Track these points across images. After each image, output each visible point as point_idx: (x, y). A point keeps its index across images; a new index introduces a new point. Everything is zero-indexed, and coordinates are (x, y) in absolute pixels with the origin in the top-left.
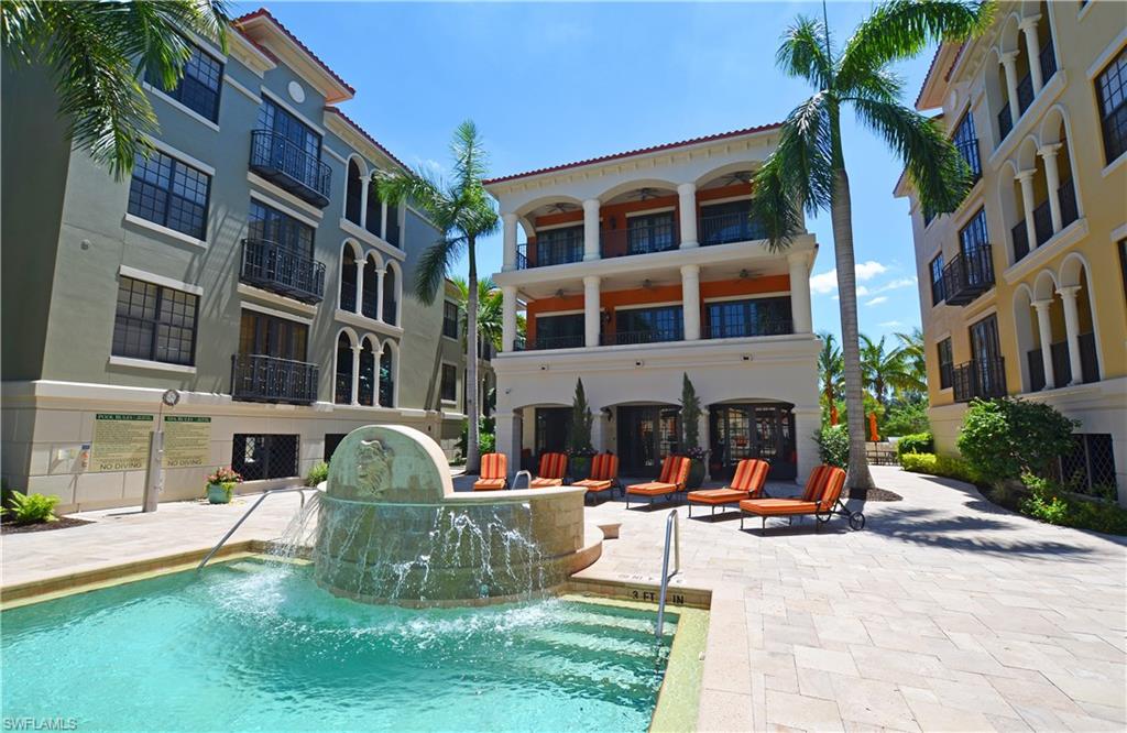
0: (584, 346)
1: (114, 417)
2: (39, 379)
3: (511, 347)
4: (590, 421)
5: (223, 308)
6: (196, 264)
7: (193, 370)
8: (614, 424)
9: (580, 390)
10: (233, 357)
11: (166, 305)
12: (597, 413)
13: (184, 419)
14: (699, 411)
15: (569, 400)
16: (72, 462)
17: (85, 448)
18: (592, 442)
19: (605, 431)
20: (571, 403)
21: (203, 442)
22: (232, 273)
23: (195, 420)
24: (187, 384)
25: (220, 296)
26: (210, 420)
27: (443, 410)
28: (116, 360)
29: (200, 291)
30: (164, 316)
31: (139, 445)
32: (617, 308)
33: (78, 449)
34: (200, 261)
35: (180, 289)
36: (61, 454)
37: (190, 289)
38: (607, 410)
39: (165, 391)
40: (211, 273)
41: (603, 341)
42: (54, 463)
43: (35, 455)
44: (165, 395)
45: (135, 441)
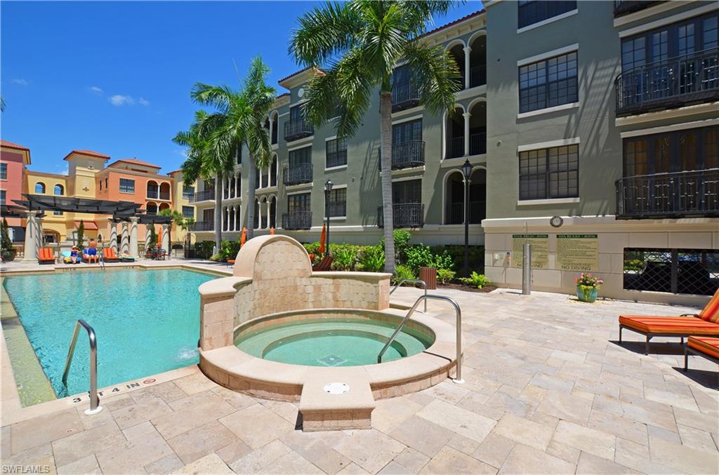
1: (523, 236)
2: (485, 218)
5: (601, 146)
6: (573, 121)
7: (578, 200)
10: (617, 183)
11: (553, 159)
13: (572, 236)
16: (503, 260)
17: (508, 253)
21: (592, 253)
22: (607, 114)
23: (582, 236)
24: (574, 211)
25: (597, 137)
26: (596, 236)
28: (521, 203)
29: (577, 140)
30: (554, 167)
31: (539, 254)
33: (505, 254)
34: (576, 117)
35: (562, 144)
36: (497, 256)
37: (570, 141)
39: (551, 217)
40: (587, 123)
42: (495, 261)
43: (486, 256)
44: (552, 220)
45: (537, 251)
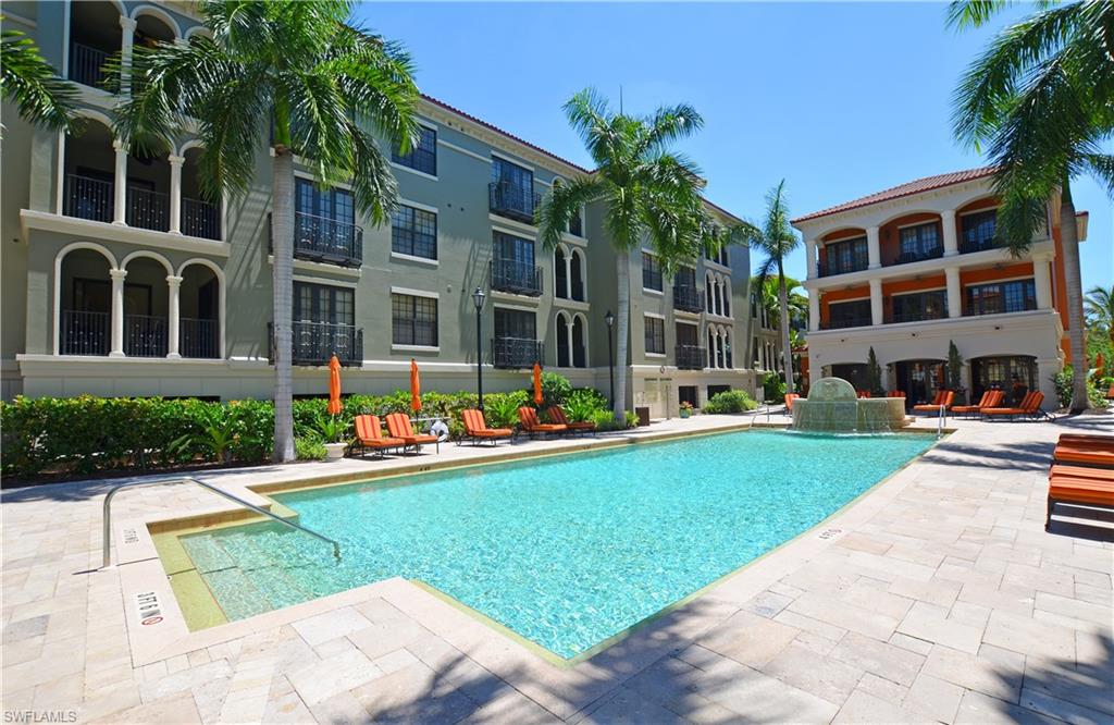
0: (871, 324)
2: (632, 364)
3: (817, 327)
4: (880, 373)
7: (665, 356)
8: (894, 373)
9: (872, 353)
10: (675, 348)
12: (884, 367)
14: (961, 364)
15: (865, 360)
18: (882, 385)
19: (890, 378)
20: (866, 362)
23: (667, 379)
27: (756, 369)
28: (647, 354)
29: (663, 317)
32: (893, 295)
38: (889, 365)
41: (886, 320)
44: (661, 369)
